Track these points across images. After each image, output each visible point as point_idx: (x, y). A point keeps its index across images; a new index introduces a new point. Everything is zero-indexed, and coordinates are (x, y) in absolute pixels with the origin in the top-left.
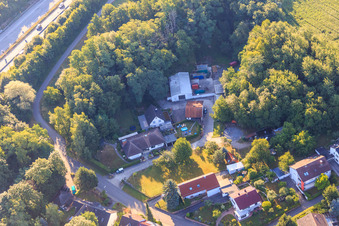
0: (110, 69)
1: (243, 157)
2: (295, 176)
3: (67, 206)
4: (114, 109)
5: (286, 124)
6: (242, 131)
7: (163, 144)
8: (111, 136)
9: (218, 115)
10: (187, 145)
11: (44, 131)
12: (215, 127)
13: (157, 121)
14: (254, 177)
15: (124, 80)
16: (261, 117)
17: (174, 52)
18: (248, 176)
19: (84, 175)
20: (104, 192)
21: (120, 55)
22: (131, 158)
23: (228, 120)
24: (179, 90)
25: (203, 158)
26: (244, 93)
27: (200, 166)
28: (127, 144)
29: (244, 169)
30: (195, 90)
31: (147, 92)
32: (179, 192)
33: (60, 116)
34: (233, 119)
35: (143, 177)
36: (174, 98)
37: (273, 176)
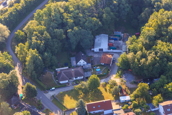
0: (59, 25)
1: (132, 93)
2: (162, 110)
3: (16, 105)
4: (56, 50)
5: (162, 76)
6: (134, 77)
7: (82, 77)
8: (51, 67)
9: (121, 64)
10: (97, 80)
11: (9, 56)
12: (118, 72)
13: (82, 62)
14: (135, 107)
15: (66, 33)
16: (147, 70)
17: (101, 21)
18: (132, 105)
19: (29, 88)
20: (40, 101)
21: (66, 17)
22: (61, 82)
23: (126, 68)
24: (100, 45)
25: (106, 90)
26: (139, 53)
27: (103, 95)
28: (60, 73)
29: (130, 101)
30: (110, 46)
31: (79, 43)
32: (86, 108)
33: (21, 49)
34: (130, 68)
35: (66, 95)
36: (96, 49)
37: (148, 108)
